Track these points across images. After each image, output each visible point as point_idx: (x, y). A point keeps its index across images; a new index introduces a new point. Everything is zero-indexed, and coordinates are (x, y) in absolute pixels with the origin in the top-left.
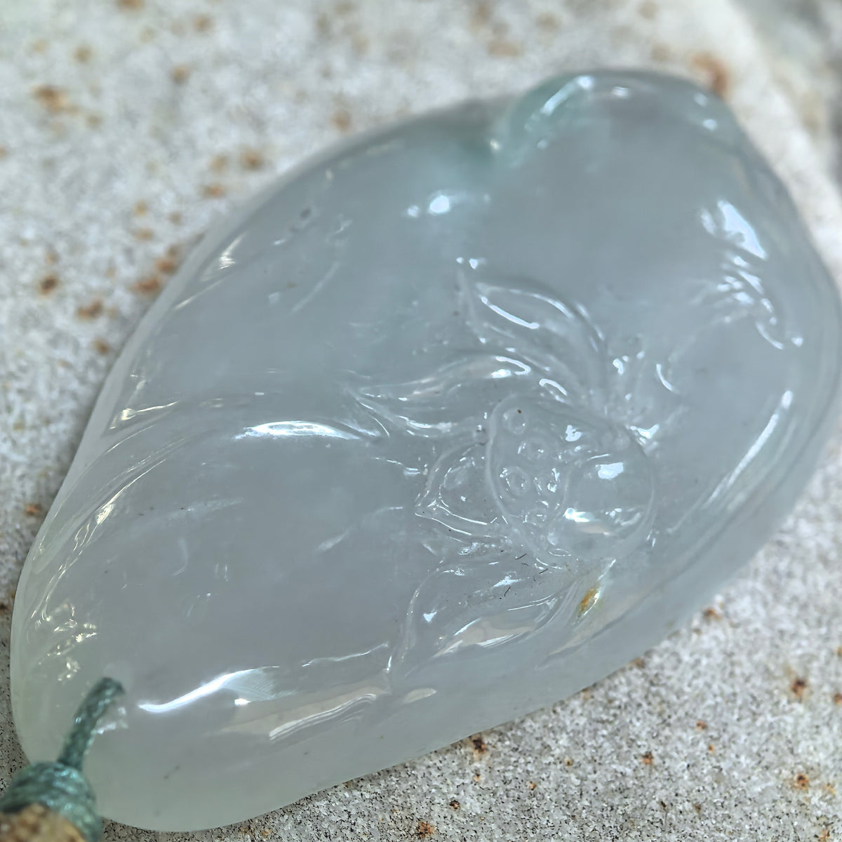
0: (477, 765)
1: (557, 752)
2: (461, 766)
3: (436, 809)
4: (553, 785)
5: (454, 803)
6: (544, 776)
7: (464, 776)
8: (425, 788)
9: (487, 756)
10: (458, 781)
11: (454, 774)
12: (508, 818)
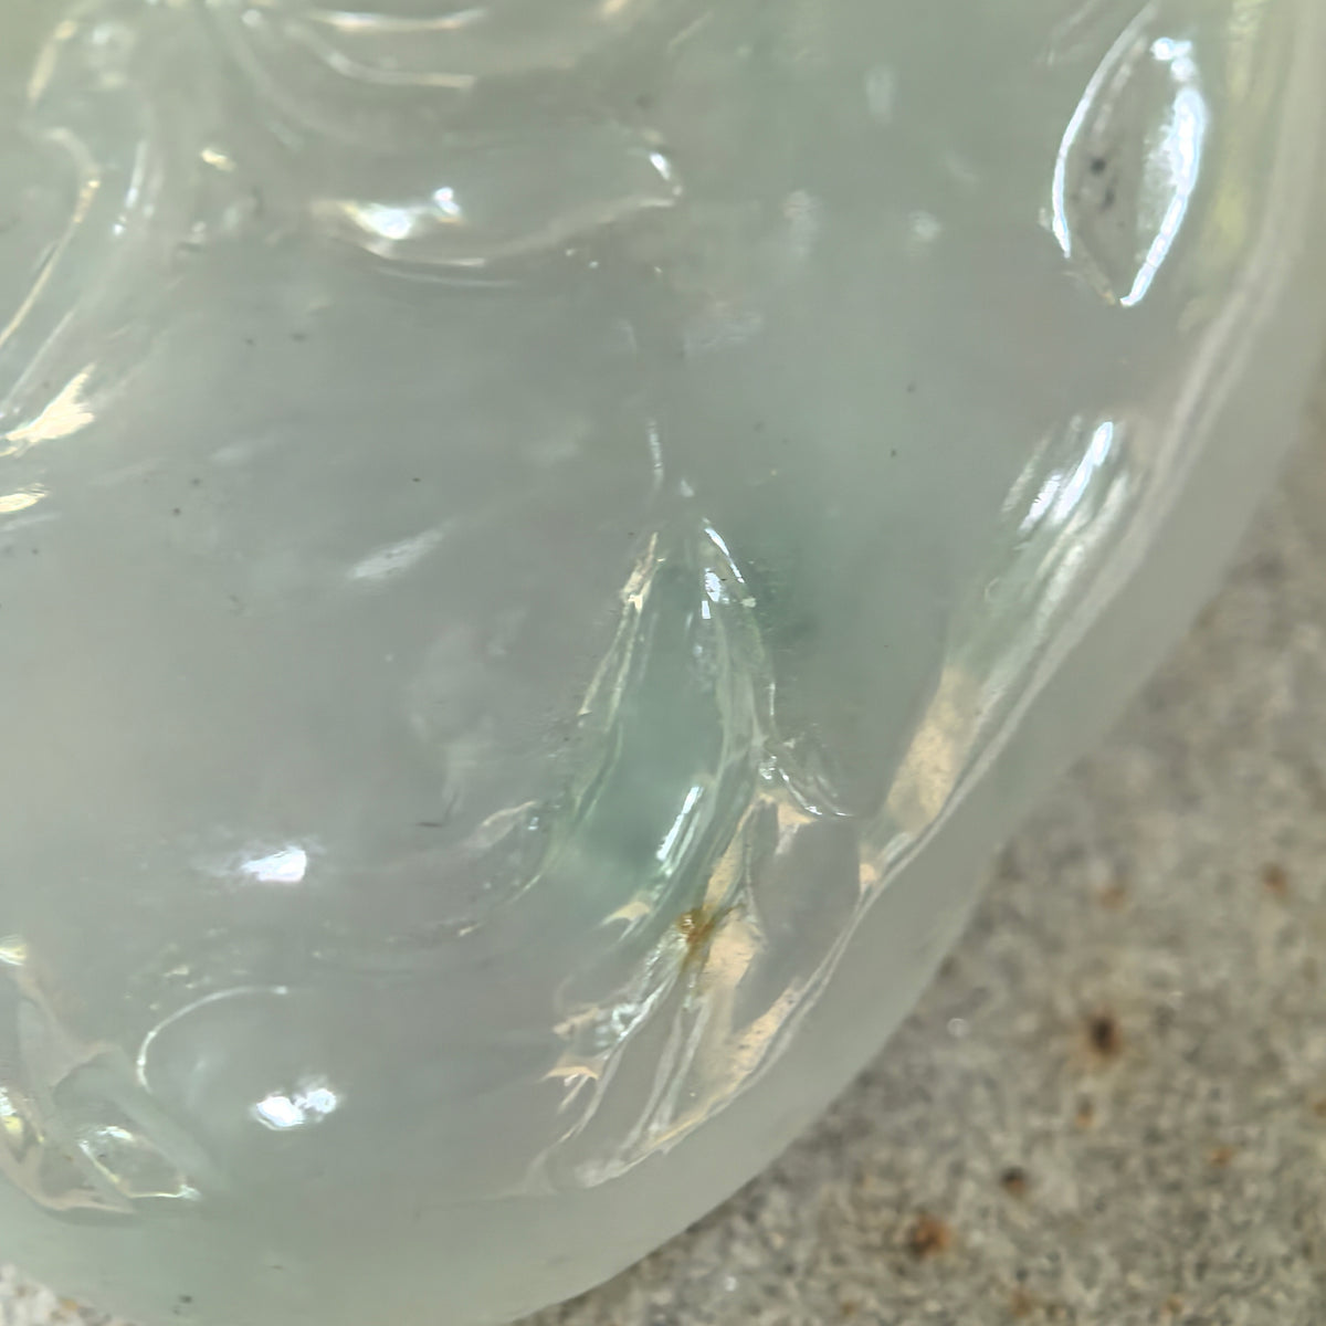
0: (1089, 1085)
1: (1296, 1074)
2: (1049, 1084)
3: (969, 1189)
4: (1269, 1160)
5: (1013, 1180)
6: (1252, 1131)
7: (1052, 1109)
8: (949, 1131)
9: (1118, 1067)
10: (1036, 1121)
11: (1029, 1102)
12: (1140, 1233)
